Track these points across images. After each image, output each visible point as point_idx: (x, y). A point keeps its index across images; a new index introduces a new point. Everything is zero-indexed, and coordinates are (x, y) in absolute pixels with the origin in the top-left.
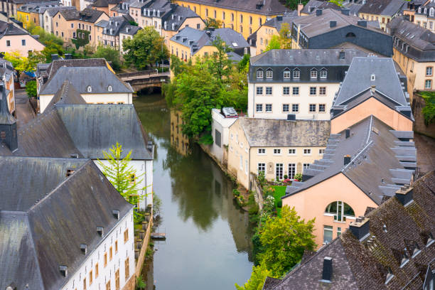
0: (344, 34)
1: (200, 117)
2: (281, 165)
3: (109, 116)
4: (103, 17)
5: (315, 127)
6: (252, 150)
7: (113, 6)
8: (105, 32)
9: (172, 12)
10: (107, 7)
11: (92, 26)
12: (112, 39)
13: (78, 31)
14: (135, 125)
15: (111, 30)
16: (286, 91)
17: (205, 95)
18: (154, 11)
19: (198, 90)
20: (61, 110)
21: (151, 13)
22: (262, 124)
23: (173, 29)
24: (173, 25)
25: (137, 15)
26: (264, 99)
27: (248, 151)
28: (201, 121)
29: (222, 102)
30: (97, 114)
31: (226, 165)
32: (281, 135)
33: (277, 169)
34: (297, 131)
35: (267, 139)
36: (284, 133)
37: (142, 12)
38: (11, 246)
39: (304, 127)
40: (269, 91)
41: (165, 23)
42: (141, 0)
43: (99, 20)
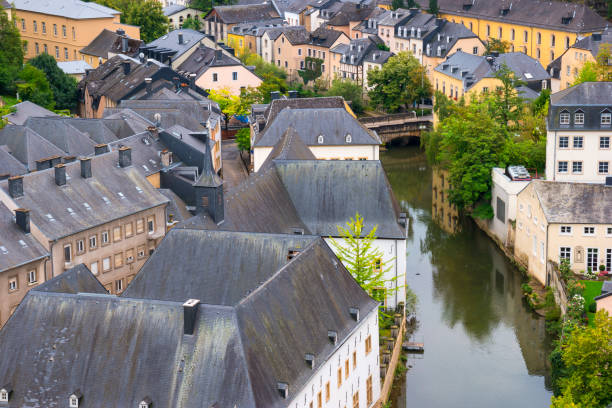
1: (475, 179)
2: (596, 250)
3: (346, 177)
4: (342, 40)
6: (551, 227)
7: (357, 24)
8: (344, 61)
9: (438, 30)
10: (348, 25)
11: (327, 51)
12: (352, 69)
13: (307, 59)
14: (382, 189)
15: (352, 57)
16: (604, 143)
17: (483, 147)
18: (413, 29)
19: (473, 140)
20: (281, 169)
21: (409, 33)
22: (566, 190)
23: (439, 54)
24: (439, 48)
25: (388, 36)
26: (570, 155)
27: (545, 229)
28: (477, 186)
29: (507, 159)
30: (331, 174)
31: (512, 249)
32: (595, 207)
33: (590, 256)
35: (573, 212)
36: (600, 204)
37: (396, 32)
38: (214, 353)
40: (579, 143)
41: (428, 46)
42: (394, 15)
43: (336, 43)
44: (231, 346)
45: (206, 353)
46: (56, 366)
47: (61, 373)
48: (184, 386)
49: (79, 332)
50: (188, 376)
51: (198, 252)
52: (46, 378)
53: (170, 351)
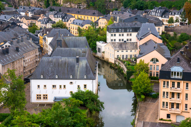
0: (134, 18)
2: (124, 55)
3: (79, 40)
4: (40, 18)
5: (132, 44)
7: (43, 15)
8: (42, 23)
9: (65, 16)
10: (40, 15)
11: (37, 21)
12: (45, 25)
13: (31, 23)
14: (86, 43)
15: (44, 22)
16: (120, 35)
19: (92, 36)
20: (65, 39)
21: (58, 16)
22: (117, 44)
23: (66, 21)
25: (52, 17)
26: (113, 38)
27: (114, 52)
28: (94, 45)
29: (99, 40)
30: (75, 40)
31: (103, 58)
33: (123, 57)
34: (128, 45)
35: (119, 48)
36: (124, 46)
37: (54, 16)
39: (129, 44)
40: (115, 35)
41: (63, 19)
42: (53, 13)
43: (39, 19)
44: (86, 65)
45: (82, 66)
46: (51, 71)
47: (52, 72)
48: (78, 72)
49: (55, 64)
50: (79, 70)
52: (50, 73)
53: (74, 66)
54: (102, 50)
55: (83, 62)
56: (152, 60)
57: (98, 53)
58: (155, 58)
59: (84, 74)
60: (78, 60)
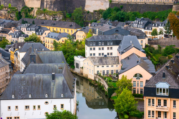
1: (70, 59)
2: (104, 71)
4: (11, 32)
5: (113, 58)
6: (95, 66)
7: (14, 28)
8: (13, 37)
9: (39, 29)
10: (11, 28)
11: (7, 35)
12: (16, 39)
15: (16, 36)
16: (100, 49)
17: (72, 51)
18: (32, 28)
19: (69, 50)
20: (39, 54)
21: (31, 29)
22: (96, 58)
23: (40, 34)
24: (40, 33)
25: (24, 30)
26: (92, 52)
27: (93, 67)
28: (71, 60)
29: (77, 54)
30: (51, 54)
31: (82, 74)
32: (103, 61)
33: (103, 72)
34: (108, 60)
35: (99, 63)
36: (104, 61)
37: (27, 29)
38: (60, 83)
39: (110, 59)
40: (94, 49)
41: (37, 32)
42: (25, 25)
43: (9, 33)
44: (63, 82)
45: (58, 84)
46: (24, 89)
47: (25, 91)
48: (54, 91)
49: (28, 82)
50: (55, 88)
51: (37, 68)
52: (22, 92)
54: (81, 65)
55: (59, 78)
56: (136, 75)
57: (76, 69)
58: (138, 74)
59: (61, 93)
60: (54, 77)
